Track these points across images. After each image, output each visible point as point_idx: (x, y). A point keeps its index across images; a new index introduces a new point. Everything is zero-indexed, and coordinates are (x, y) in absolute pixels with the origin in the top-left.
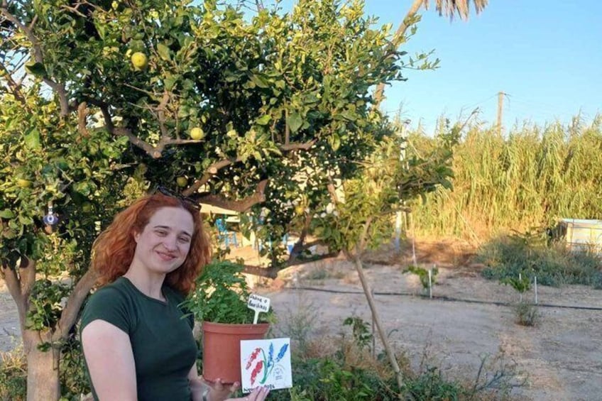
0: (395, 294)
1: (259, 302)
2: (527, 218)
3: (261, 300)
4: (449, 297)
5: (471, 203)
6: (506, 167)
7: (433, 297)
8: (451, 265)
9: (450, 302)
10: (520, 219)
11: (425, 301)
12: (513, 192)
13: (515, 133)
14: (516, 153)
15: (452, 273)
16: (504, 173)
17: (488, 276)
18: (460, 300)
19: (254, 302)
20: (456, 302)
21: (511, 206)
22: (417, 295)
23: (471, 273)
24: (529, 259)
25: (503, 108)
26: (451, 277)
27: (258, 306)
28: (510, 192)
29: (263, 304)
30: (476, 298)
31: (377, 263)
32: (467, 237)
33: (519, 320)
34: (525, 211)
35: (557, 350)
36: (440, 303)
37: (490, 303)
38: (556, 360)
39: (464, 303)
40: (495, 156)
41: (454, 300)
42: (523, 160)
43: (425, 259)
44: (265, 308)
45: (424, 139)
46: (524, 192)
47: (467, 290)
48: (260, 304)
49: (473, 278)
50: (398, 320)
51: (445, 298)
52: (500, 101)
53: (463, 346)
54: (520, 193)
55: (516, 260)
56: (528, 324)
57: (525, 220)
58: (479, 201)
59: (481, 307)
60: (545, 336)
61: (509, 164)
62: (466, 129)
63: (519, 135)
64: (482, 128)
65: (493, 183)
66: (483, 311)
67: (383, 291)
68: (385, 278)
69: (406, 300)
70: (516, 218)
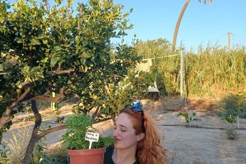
0: (175, 125)
1: (92, 136)
2: (241, 87)
3: (93, 135)
4: (199, 126)
5: (216, 81)
6: (231, 65)
7: (191, 126)
8: (204, 110)
9: (199, 129)
10: (238, 87)
11: (188, 129)
12: (234, 76)
13: (233, 50)
14: (234, 59)
15: (203, 114)
16: (230, 68)
17: (220, 115)
18: (203, 128)
19: (89, 136)
20: (201, 129)
21: (234, 82)
22: (184, 126)
23: (212, 114)
24: (239, 106)
25: (230, 39)
26: (203, 116)
27: (91, 139)
28: (233, 76)
29: (95, 137)
30: (211, 126)
31: (170, 110)
32: (214, 97)
33: (228, 137)
34: (240, 84)
35: (244, 152)
36: (194, 129)
37: (217, 129)
38: (242, 158)
39: (205, 129)
40: (225, 61)
41: (201, 127)
42: (238, 61)
43: (193, 108)
44: (96, 139)
45: (193, 55)
46: (239, 75)
47: (209, 122)
48: (93, 137)
49: (213, 116)
50: (172, 139)
51: (197, 127)
52: (229, 36)
53: (199, 151)
54: (237, 76)
55: (233, 107)
56: (232, 139)
57: (240, 88)
58: (219, 80)
59: (212, 130)
60: (239, 145)
61: (232, 64)
62: (212, 50)
63: (235, 51)
64: (219, 49)
65: (225, 72)
66: (213, 133)
67: (170, 124)
68: (172, 118)
69: (178, 128)
70: (236, 87)
